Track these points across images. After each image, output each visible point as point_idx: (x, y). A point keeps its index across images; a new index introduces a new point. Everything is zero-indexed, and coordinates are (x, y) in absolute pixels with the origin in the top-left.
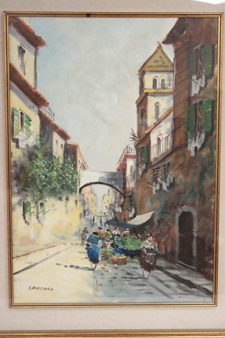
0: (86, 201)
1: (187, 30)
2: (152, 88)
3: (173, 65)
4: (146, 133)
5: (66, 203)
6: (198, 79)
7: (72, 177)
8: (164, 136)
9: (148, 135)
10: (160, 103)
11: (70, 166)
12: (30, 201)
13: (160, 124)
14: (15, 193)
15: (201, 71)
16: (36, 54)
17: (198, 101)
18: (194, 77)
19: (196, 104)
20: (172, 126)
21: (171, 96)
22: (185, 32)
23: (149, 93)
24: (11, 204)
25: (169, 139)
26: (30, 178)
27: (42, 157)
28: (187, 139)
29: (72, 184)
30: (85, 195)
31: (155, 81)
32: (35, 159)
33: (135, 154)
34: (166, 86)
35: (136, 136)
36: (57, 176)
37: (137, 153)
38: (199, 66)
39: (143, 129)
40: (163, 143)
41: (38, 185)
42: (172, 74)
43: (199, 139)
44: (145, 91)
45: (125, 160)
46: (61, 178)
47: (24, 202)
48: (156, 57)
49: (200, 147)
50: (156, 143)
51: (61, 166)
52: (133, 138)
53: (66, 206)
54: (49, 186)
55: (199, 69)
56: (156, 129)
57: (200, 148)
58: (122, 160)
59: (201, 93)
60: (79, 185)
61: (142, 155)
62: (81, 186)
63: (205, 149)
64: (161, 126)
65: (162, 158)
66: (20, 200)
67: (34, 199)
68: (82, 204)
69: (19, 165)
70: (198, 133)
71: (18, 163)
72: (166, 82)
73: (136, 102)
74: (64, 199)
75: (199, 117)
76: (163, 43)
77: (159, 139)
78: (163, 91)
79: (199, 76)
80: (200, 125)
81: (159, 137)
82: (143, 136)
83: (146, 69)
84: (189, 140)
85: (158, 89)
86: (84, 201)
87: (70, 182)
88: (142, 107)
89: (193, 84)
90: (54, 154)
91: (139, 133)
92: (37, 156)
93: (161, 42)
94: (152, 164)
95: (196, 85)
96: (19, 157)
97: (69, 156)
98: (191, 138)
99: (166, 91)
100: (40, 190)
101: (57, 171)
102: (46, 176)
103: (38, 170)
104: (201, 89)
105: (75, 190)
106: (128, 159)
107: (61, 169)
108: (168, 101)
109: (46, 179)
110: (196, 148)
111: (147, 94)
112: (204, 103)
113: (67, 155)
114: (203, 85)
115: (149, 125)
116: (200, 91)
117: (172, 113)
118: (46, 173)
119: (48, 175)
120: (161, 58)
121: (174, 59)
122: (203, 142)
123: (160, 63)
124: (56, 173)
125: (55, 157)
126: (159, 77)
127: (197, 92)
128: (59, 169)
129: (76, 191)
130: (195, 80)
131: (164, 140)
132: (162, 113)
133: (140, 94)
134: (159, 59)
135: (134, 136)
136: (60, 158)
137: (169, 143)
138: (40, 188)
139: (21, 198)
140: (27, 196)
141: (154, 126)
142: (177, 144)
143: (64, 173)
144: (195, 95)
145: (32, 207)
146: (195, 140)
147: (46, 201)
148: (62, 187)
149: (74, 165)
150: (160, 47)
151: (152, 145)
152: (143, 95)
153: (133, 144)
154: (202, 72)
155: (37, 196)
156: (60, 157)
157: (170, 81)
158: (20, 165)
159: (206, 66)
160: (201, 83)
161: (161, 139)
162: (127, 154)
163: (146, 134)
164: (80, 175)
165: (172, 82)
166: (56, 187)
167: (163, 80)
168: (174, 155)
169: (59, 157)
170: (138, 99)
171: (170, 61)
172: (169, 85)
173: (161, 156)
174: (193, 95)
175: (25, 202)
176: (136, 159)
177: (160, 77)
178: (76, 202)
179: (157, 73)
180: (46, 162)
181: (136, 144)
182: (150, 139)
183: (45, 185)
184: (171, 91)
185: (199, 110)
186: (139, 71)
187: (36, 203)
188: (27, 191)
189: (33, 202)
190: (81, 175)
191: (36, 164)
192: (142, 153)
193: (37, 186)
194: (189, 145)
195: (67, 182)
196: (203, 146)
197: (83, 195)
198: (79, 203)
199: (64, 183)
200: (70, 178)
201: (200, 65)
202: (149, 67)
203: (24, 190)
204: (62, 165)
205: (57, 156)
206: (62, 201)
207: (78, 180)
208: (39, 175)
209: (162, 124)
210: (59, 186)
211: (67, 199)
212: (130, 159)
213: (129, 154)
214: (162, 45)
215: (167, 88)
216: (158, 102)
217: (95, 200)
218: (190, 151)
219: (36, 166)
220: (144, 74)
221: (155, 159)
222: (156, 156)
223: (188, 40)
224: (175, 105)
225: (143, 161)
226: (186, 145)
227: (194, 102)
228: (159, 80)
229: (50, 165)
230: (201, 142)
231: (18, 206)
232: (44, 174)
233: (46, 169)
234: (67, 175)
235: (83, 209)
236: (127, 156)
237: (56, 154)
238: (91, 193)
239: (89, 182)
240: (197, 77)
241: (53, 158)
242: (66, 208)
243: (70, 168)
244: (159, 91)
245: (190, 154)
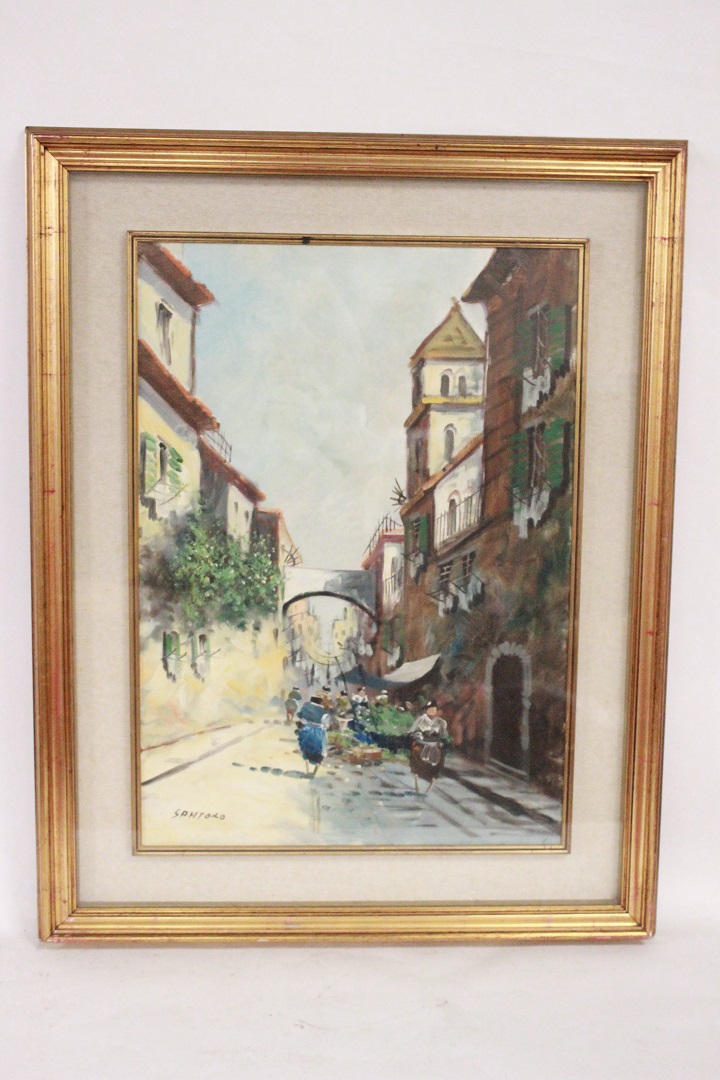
0: (297, 631)
1: (513, 275)
2: (439, 393)
3: (484, 347)
4: (425, 488)
5: (255, 635)
6: (535, 376)
7: (268, 580)
8: (464, 496)
9: (430, 492)
10: (455, 426)
11: (263, 556)
12: (178, 631)
13: (456, 471)
14: (146, 614)
15: (542, 360)
16: (194, 320)
17: (535, 422)
18: (528, 373)
19: (531, 429)
20: (480, 475)
21: (479, 411)
22: (509, 279)
23: (432, 406)
24: (138, 638)
25: (474, 501)
26: (179, 581)
27: (205, 537)
28: (511, 504)
29: (267, 595)
30: (295, 618)
31: (445, 380)
32: (189, 543)
33: (402, 533)
34: (469, 391)
35: (405, 494)
36: (236, 578)
37: (406, 532)
38: (538, 350)
39: (420, 480)
40: (461, 509)
41: (194, 598)
42: (481, 366)
43: (536, 502)
44: (425, 401)
45: (380, 546)
46: (244, 583)
47: (164, 634)
48: (449, 330)
49: (540, 518)
50: (447, 510)
51: (244, 558)
52: (399, 500)
53: (254, 642)
54: (219, 599)
55: (538, 356)
56: (447, 481)
57: (539, 521)
58: (374, 546)
59: (542, 407)
60: (283, 598)
61: (417, 536)
62: (287, 600)
63: (549, 523)
64: (456, 475)
65: (459, 542)
66: (157, 629)
67: (187, 627)
68: (288, 636)
69: (155, 554)
70: (535, 491)
71: (153, 550)
72: (470, 383)
73: (406, 424)
74: (250, 626)
75: (537, 457)
76: (464, 299)
77: (452, 503)
78: (462, 400)
79: (538, 370)
80: (539, 474)
81: (452, 498)
82: (419, 494)
83: (428, 354)
84: (517, 506)
85: (453, 397)
86: (293, 631)
87: (263, 592)
88: (418, 434)
89: (526, 386)
90: (230, 531)
91: (411, 488)
92: (194, 538)
93: (459, 298)
94: (439, 554)
95: (532, 390)
96: (156, 537)
97: (261, 536)
98: (520, 500)
99: (468, 400)
100: (199, 607)
101: (236, 567)
102: (212, 579)
103: (195, 566)
104: (542, 397)
105: (274, 608)
106: (386, 545)
107: (245, 563)
108: (473, 422)
109: (213, 585)
110: (530, 521)
111: (428, 407)
112: (548, 427)
113: (258, 534)
114: (546, 390)
115: (432, 473)
116: (540, 403)
117: (481, 447)
118: (212, 571)
119: (218, 576)
120: (459, 332)
121: (486, 334)
122: (545, 509)
123: (457, 342)
124: (233, 571)
125: (231, 538)
126: (454, 371)
127: (534, 404)
128: (241, 564)
129: (277, 609)
130: (530, 379)
131: (463, 505)
132: (459, 447)
133: (415, 406)
134: (454, 334)
135: (401, 495)
136: (242, 541)
137: (473, 510)
138: (200, 603)
139: (158, 623)
140: (172, 619)
141: (442, 474)
142: (491, 511)
143: (251, 573)
144: (530, 410)
145: (183, 644)
146: (529, 505)
147: (212, 631)
148: (247, 602)
149: (272, 554)
150: (456, 308)
151: (438, 515)
152: (421, 409)
153: (398, 511)
154: (545, 362)
155: (193, 621)
156: (243, 537)
157: (476, 381)
158: (158, 554)
159: (555, 349)
160: (543, 385)
161: (457, 502)
162: (385, 533)
163: (425, 492)
164: (284, 577)
165: (481, 383)
166: (235, 600)
167: (462, 379)
168: (484, 536)
169: (240, 537)
170: (410, 418)
171: (477, 338)
172: (476, 388)
173: (457, 537)
174: (524, 409)
175: (168, 632)
176: (403, 545)
177: (457, 372)
178: (276, 633)
179: (450, 363)
180: (212, 548)
181: (404, 512)
182: (433, 501)
183: (210, 598)
184: (480, 400)
185: (538, 442)
186: (413, 358)
187: (191, 634)
188: (171, 610)
189: (186, 632)
190: (288, 576)
191: (192, 552)
192: (417, 530)
193: (192, 599)
194: (516, 515)
195: (257, 591)
196: (546, 517)
197: (290, 618)
198: (282, 637)
199: (251, 594)
200: (264, 582)
201: (541, 347)
202: (433, 350)
203: (165, 607)
204: (247, 555)
205: (235, 537)
206: (246, 632)
207: (280, 588)
208: (197, 577)
209: (460, 469)
210: (239, 600)
211: (257, 628)
212: (390, 544)
213: (388, 533)
214: (462, 304)
215: (470, 395)
216: (451, 425)
217: (315, 631)
218: (517, 529)
219: (192, 556)
220: (423, 365)
221: (445, 544)
222: (446, 537)
223: (515, 294)
224: (488, 432)
225: (419, 549)
226: (510, 516)
227: (527, 425)
228: (454, 378)
229: (221, 556)
230: (540, 508)
231: (151, 640)
232: (208, 574)
233: (212, 564)
234: (258, 576)
235: (290, 649)
236: (385, 537)
237: (235, 531)
238: (309, 614)
239: (303, 592)
240: (534, 372)
241: (228, 541)
242: (255, 647)
243: (264, 561)
244: (455, 401)
245: (518, 532)
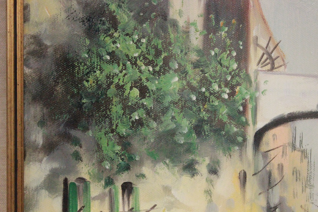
0: (276, 174)
5: (210, 182)
7: (232, 94)
11: (225, 55)
12: (87, 177)
14: (35, 149)
24: (23, 188)
26: (88, 95)
27: (133, 23)
29: (230, 117)
30: (272, 154)
32: (106, 31)
36: (182, 90)
41: (115, 122)
46: (194, 98)
47: (66, 181)
51: (194, 57)
53: (208, 192)
54: (154, 125)
60: (255, 123)
62: (260, 125)
66: (54, 174)
67: (102, 170)
68: (262, 183)
69: (50, 51)
71: (48, 43)
74: (202, 168)
86: (270, 175)
87: (224, 111)
90: (173, 14)
92: (114, 23)
96: (53, 22)
97: (221, 23)
100: (121, 137)
101: (182, 72)
102: (144, 91)
103: (117, 71)
105: (240, 139)
107: (196, 65)
109: (145, 102)
113: (217, 21)
118: (144, 79)
119: (152, 86)
124: (176, 79)
125: (175, 24)
128: (189, 68)
129: (245, 140)
136: (192, 29)
138: (123, 130)
139: (55, 165)
140: (77, 157)
143: (205, 82)
145: (95, 198)
147: (143, 176)
148: (198, 129)
149: (239, 51)
155: (112, 160)
156: (194, 24)
158: (56, 50)
164: (257, 89)
166: (179, 126)
169: (189, 24)
175: (72, 179)
178: (243, 178)
180: (144, 41)
183: (140, 123)
187: (109, 182)
188: (76, 142)
189: (100, 179)
190: (262, 87)
191: (112, 47)
193: (111, 124)
195: (214, 111)
197: (265, 154)
198: (252, 183)
199: (204, 115)
200: (226, 96)
203: (67, 137)
204: (198, 51)
205: (181, 23)
206: (197, 177)
207: (250, 106)
208: (120, 88)
210: (185, 124)
211: (214, 171)
217: (304, 174)
219: (112, 54)
229: (158, 53)
231: (44, 193)
232: (138, 84)
233: (143, 67)
234: (216, 87)
235: (264, 204)
237: (180, 13)
238: (294, 148)
239: (285, 112)
241: (170, 30)
242: (210, 201)
243: (225, 63)
